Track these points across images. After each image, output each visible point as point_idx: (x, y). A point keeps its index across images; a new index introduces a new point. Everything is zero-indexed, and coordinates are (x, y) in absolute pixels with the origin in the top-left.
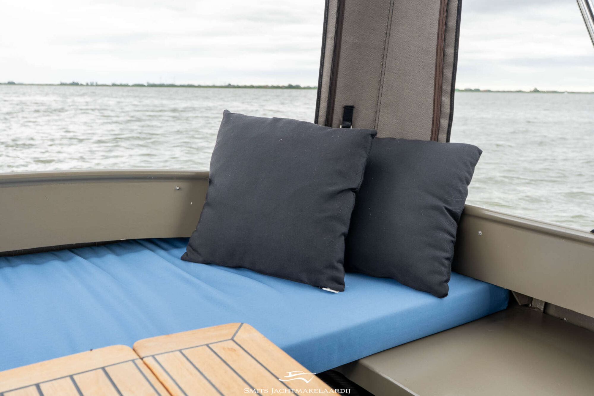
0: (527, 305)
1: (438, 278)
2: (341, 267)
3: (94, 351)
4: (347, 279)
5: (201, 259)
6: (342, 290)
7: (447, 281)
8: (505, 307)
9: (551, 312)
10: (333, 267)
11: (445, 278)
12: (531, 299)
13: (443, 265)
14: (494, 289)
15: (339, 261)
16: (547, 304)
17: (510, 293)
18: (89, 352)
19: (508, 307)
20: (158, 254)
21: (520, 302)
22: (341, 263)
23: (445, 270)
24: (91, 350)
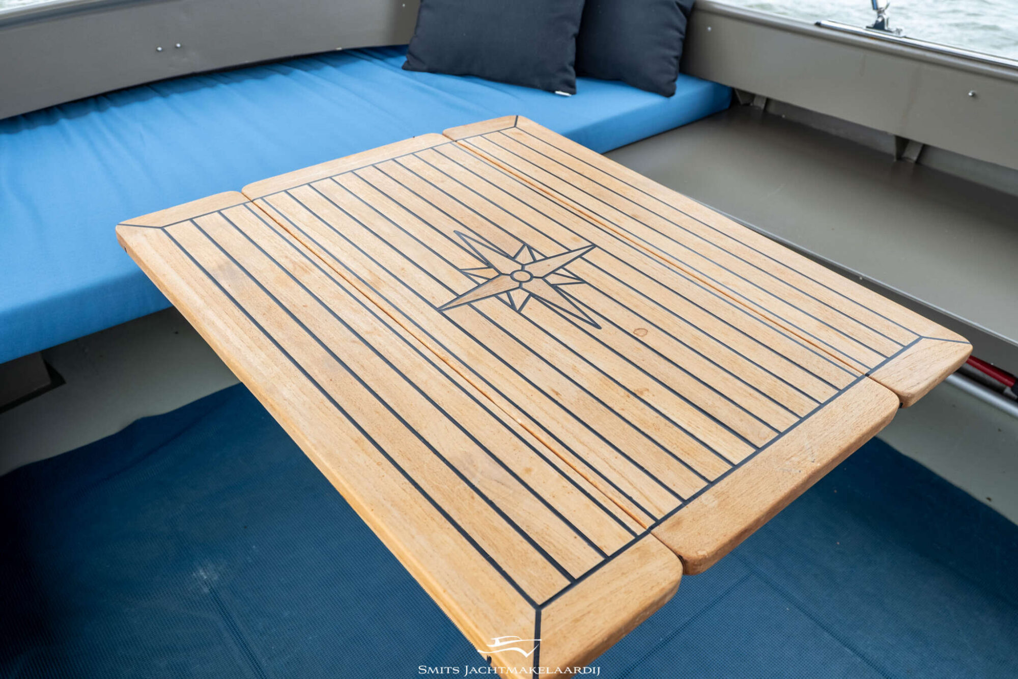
0: (747, 105)
1: (665, 78)
2: (572, 69)
3: (416, 138)
4: (579, 83)
5: (425, 67)
6: (573, 93)
7: (675, 80)
8: (727, 107)
9: (772, 109)
10: (565, 70)
11: (673, 77)
12: (752, 96)
13: (671, 63)
14: (719, 87)
15: (570, 64)
16: (768, 101)
17: (733, 91)
18: (412, 138)
19: (730, 107)
20: (387, 63)
21: (742, 100)
22: (572, 65)
23: (673, 69)
24: (414, 137)
